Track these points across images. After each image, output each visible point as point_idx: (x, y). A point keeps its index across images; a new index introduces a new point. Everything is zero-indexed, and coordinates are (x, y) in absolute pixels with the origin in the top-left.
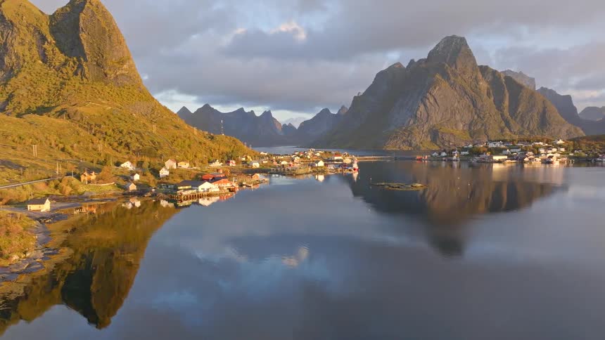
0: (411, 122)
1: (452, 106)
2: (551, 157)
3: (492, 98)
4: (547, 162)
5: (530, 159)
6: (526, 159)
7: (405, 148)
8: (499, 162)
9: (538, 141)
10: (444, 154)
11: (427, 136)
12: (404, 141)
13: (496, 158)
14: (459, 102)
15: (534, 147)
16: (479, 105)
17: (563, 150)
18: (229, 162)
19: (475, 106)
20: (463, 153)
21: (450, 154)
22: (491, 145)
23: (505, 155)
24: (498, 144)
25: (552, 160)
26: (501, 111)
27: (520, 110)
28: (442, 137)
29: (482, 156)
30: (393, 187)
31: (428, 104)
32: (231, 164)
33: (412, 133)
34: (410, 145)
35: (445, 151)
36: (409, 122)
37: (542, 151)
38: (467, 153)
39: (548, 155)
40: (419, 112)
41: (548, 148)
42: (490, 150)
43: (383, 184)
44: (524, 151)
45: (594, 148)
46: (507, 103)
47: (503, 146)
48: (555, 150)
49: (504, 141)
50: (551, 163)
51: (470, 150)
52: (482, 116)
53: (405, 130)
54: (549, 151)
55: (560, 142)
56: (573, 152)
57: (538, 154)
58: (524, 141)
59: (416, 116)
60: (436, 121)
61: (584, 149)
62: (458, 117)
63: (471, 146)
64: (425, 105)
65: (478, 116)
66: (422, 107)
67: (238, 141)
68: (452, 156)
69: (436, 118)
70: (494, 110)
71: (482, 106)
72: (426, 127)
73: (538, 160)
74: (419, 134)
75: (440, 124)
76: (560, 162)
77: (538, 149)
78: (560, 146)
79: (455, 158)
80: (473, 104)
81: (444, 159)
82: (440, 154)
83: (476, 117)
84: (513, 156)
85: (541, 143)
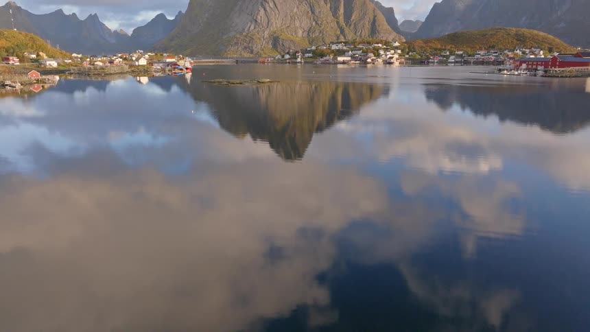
0: (252, 27)
1: (292, 11)
2: (392, 58)
3: (329, 5)
4: (388, 63)
5: (372, 60)
6: (369, 60)
7: (246, 55)
8: (344, 63)
9: (378, 44)
10: (287, 56)
11: (268, 43)
12: (245, 48)
13: (340, 59)
14: (298, 8)
15: (374, 48)
16: (317, 11)
17: (399, 51)
18: (8, 59)
19: (313, 13)
20: (307, 55)
21: (294, 56)
22: (334, 47)
23: (348, 56)
24: (340, 46)
25: (392, 61)
26: (337, 18)
27: (353, 17)
28: (282, 44)
29: (325, 58)
30: (233, 83)
31: (268, 9)
32: (11, 62)
33: (253, 39)
34: (252, 52)
35: (288, 53)
36: (250, 27)
37: (382, 52)
38: (310, 55)
39: (388, 56)
40: (259, 17)
41: (386, 50)
42: (333, 51)
43: (221, 80)
44: (366, 52)
45: (425, 50)
46: (342, 10)
47: (345, 48)
48: (392, 52)
49: (346, 43)
50: (392, 63)
51: (313, 52)
52: (319, 22)
53: (246, 36)
54: (388, 53)
55: (397, 44)
56: (408, 54)
57: (378, 55)
58: (364, 43)
59: (256, 21)
60: (277, 27)
61: (417, 51)
62: (297, 23)
63: (314, 48)
64: (265, 10)
65: (317, 23)
66: (262, 11)
67: (38, 38)
68: (296, 59)
69: (277, 23)
70: (331, 18)
71: (320, 12)
72: (266, 33)
73: (380, 60)
74: (260, 39)
75: (281, 30)
76: (400, 63)
77: (378, 51)
78: (397, 48)
79: (299, 60)
80: (311, 10)
81: (288, 61)
82: (283, 56)
83: (314, 23)
84: (356, 57)
85: (380, 45)
